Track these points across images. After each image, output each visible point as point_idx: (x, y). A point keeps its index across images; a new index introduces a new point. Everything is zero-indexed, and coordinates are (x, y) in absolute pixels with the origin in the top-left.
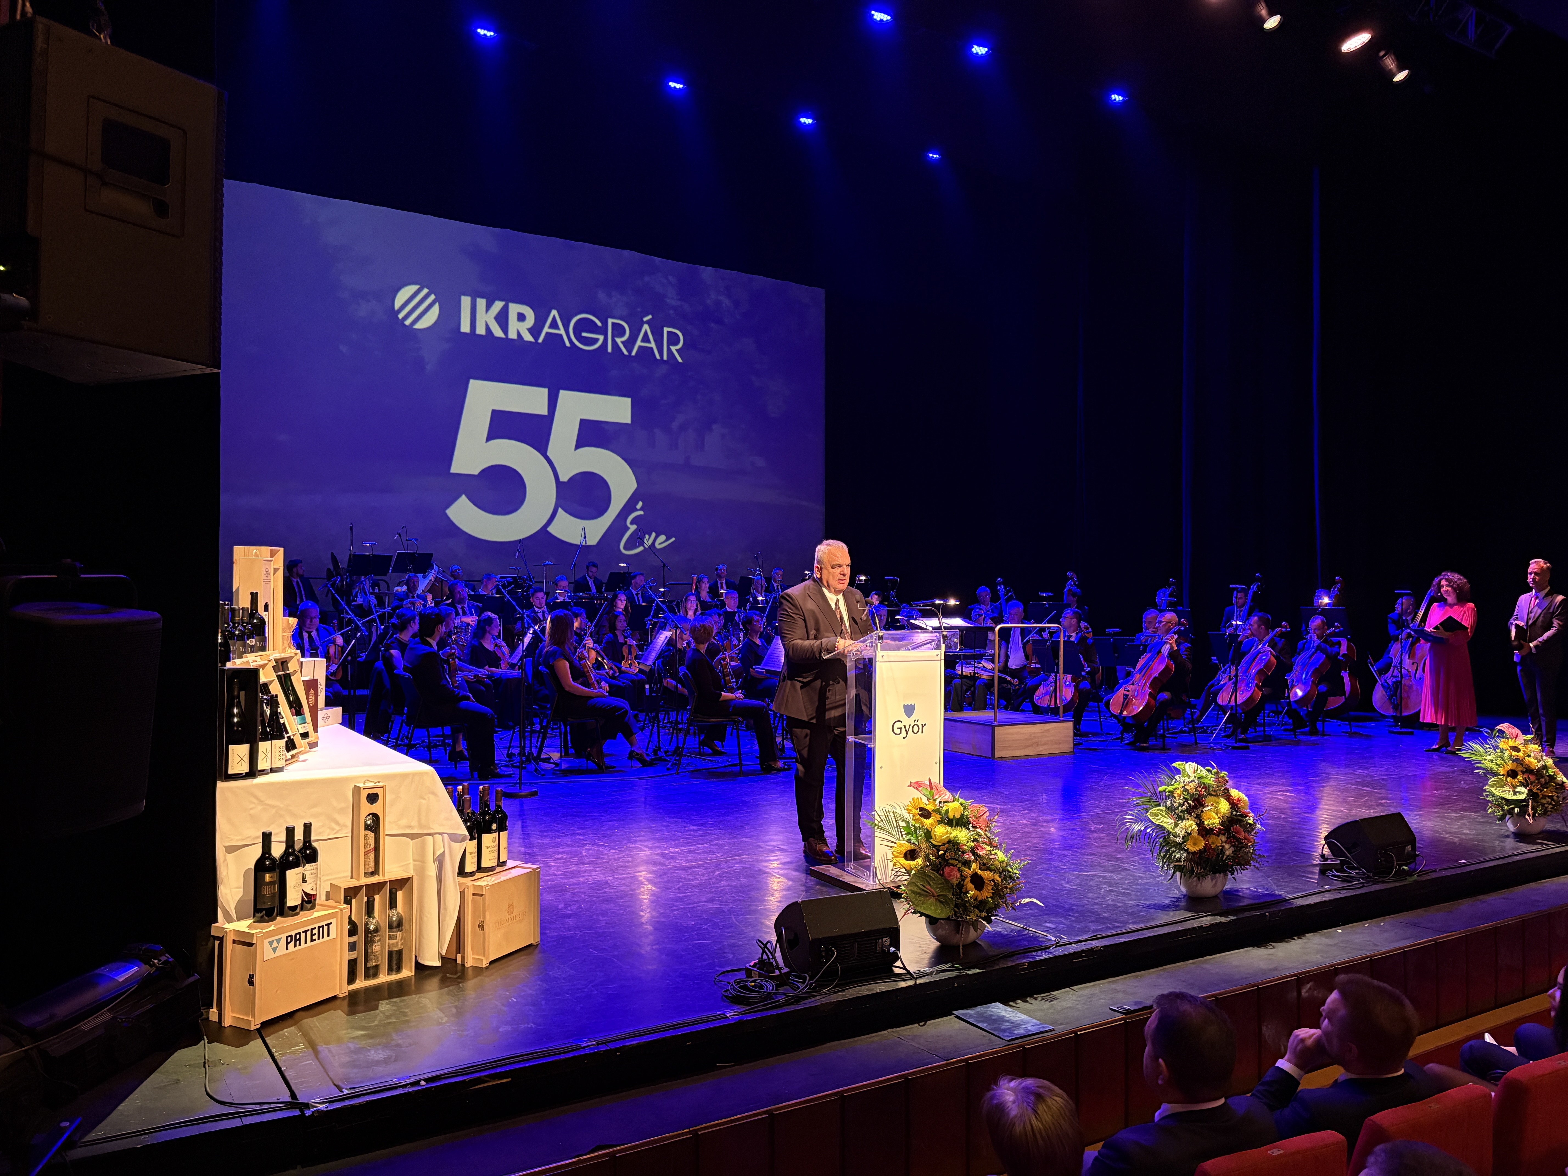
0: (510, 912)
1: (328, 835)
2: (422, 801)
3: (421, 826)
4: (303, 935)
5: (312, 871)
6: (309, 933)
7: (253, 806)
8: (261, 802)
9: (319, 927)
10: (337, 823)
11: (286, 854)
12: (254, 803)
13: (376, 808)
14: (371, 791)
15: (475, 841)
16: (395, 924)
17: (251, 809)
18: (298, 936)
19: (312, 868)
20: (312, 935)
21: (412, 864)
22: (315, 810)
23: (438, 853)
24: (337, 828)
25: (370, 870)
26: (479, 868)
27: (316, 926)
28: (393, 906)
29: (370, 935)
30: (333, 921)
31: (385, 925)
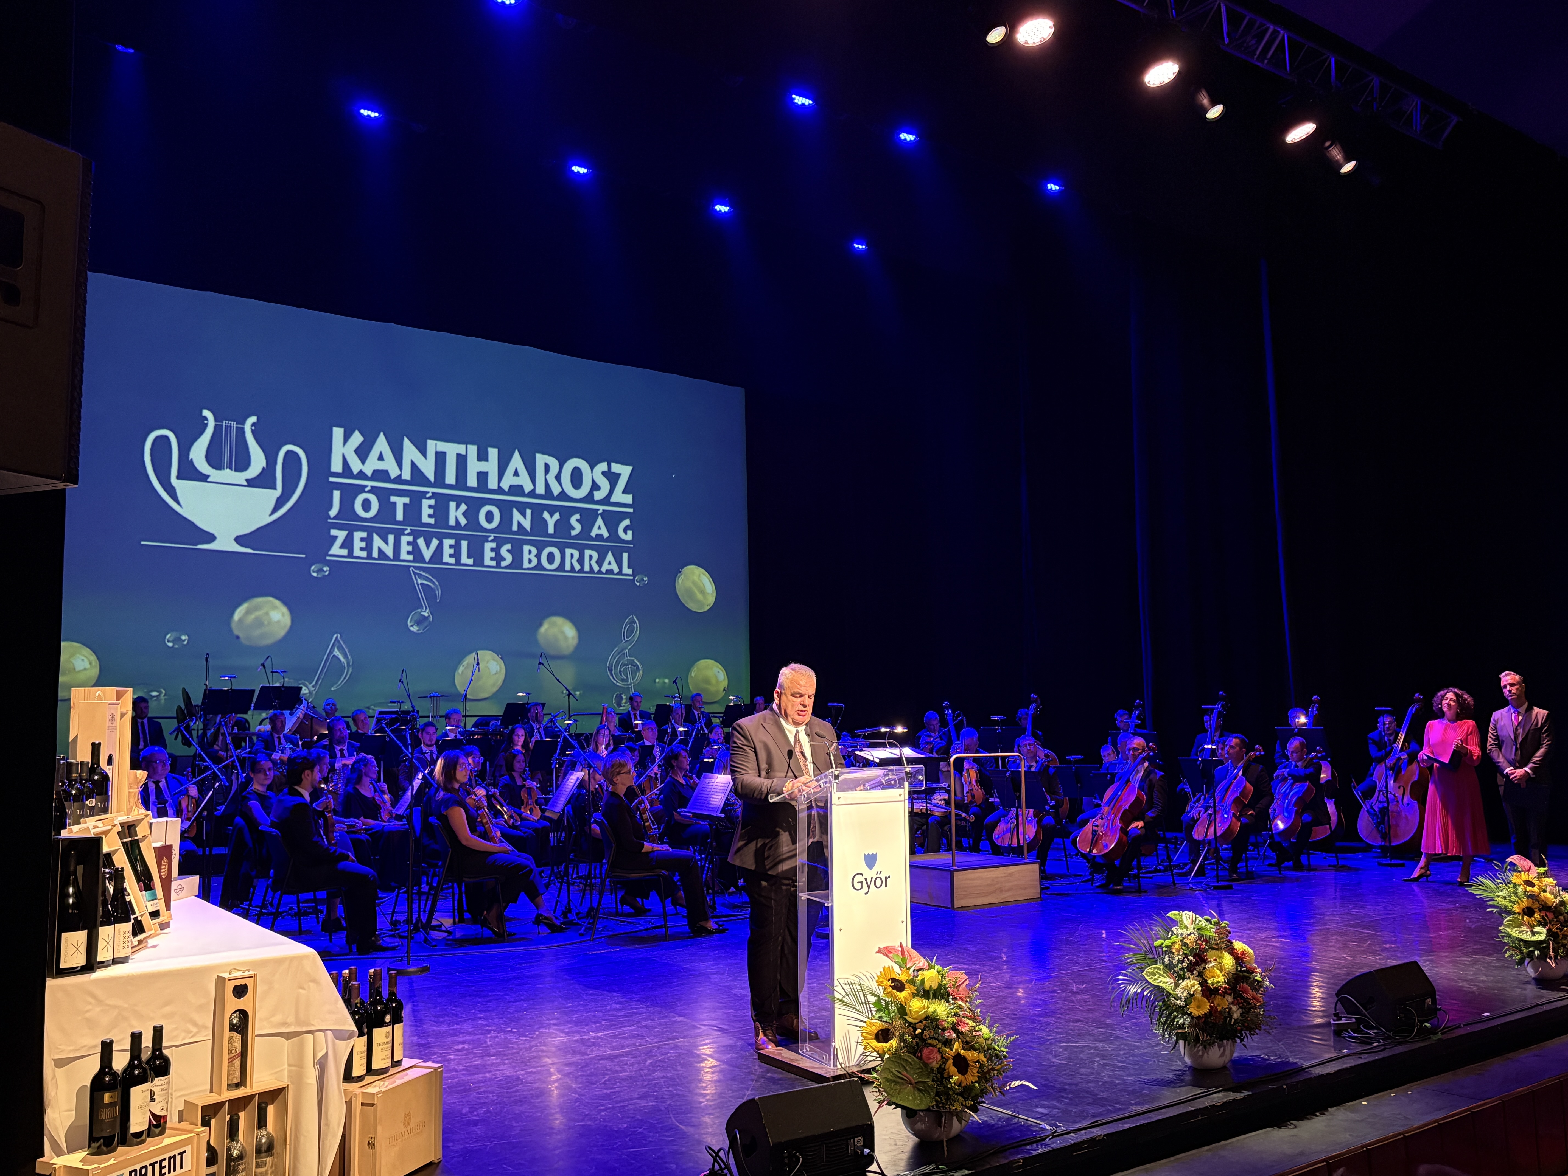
0: (406, 1124)
1: (183, 1039)
2: (301, 991)
3: (298, 1022)
4: (150, 1169)
5: (162, 1087)
6: (157, 1166)
7: (89, 1007)
8: (99, 1002)
9: (170, 1158)
10: (195, 1024)
11: (131, 1066)
12: (90, 1003)
13: (243, 1003)
14: (238, 983)
15: (365, 1038)
16: (264, 1148)
17: (88, 1011)
18: (144, 1170)
19: (162, 1082)
20: (161, 1168)
21: (286, 1070)
22: (167, 1009)
23: (320, 1055)
24: (195, 1030)
25: (235, 1081)
26: (370, 1071)
27: (167, 1156)
28: (262, 1124)
29: (232, 1164)
30: (188, 1148)
31: (251, 1150)
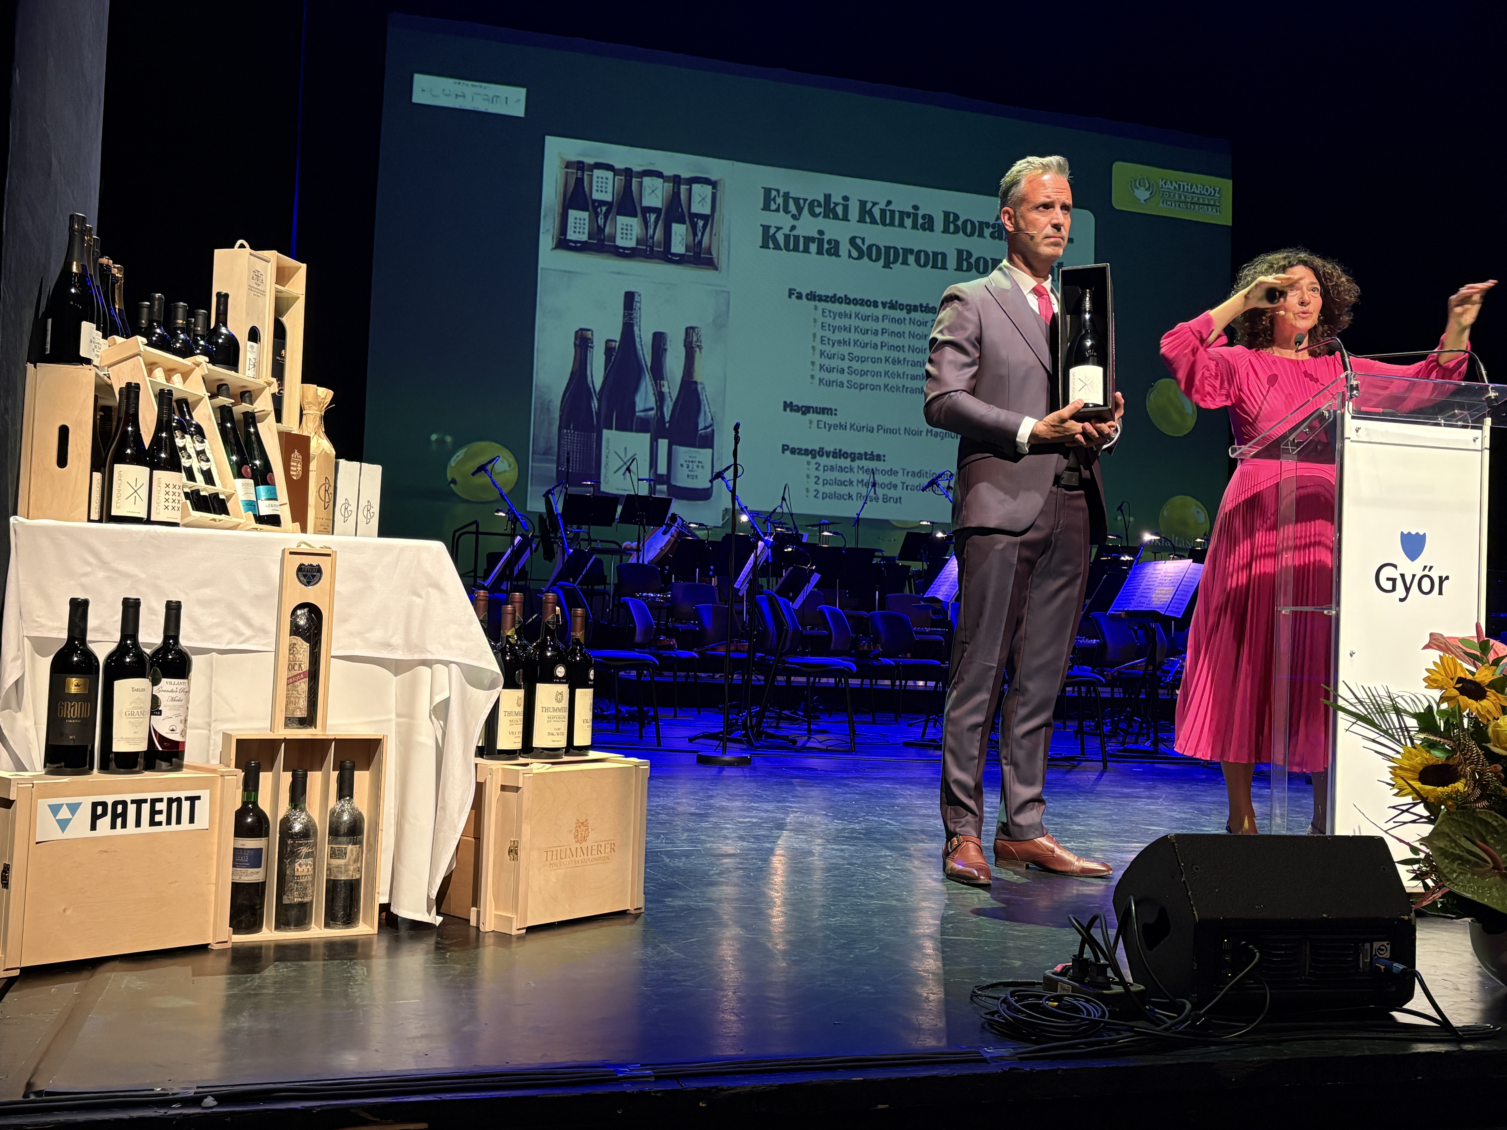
1: (229, 643)
3: (409, 646)
4: (132, 809)
5: (173, 695)
6: (146, 808)
9: (170, 801)
10: (248, 623)
11: (121, 650)
14: (307, 561)
15: (520, 693)
16: (343, 829)
18: (120, 809)
19: (174, 687)
20: (153, 812)
23: (438, 699)
24: (248, 632)
25: (299, 714)
26: (528, 749)
27: (165, 795)
28: (346, 792)
29: (290, 842)
30: (205, 794)
31: (322, 828)
